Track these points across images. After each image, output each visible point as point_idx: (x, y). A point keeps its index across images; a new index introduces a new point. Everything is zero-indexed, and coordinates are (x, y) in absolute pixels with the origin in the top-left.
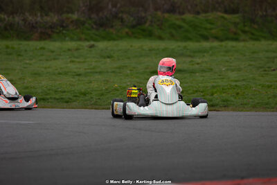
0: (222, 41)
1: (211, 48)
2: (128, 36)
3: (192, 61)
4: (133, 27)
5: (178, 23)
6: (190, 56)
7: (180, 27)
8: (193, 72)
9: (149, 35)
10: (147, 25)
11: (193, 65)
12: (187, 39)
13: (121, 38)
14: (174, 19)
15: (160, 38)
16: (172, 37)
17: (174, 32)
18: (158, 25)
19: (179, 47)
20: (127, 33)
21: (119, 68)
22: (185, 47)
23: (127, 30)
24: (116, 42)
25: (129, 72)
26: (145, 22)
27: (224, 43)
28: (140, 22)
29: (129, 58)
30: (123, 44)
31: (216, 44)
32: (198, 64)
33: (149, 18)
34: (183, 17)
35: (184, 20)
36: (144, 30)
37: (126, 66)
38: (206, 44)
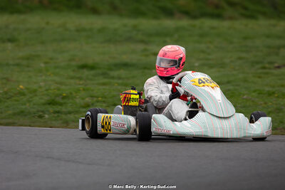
0: (195, 17)
1: (177, 29)
3: (145, 50)
6: (142, 42)
11: (147, 56)
19: (125, 26)
21: (28, 59)
22: (135, 27)
25: (42, 65)
27: (197, 22)
29: (43, 43)
30: (35, 20)
31: (185, 22)
37: (38, 56)
38: (169, 23)
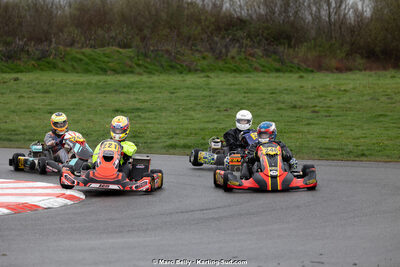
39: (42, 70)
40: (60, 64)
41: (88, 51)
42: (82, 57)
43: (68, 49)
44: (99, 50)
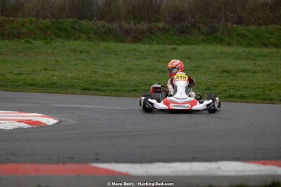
2: (203, 41)
4: (208, 34)
5: (244, 32)
7: (245, 36)
8: (255, 72)
9: (221, 41)
10: (219, 33)
12: (250, 45)
13: (197, 43)
14: (241, 29)
15: (229, 44)
16: (239, 43)
17: (240, 39)
18: (228, 34)
20: (202, 39)
23: (203, 37)
24: (193, 46)
26: (218, 31)
28: (214, 30)
32: (259, 65)
33: (221, 28)
34: (248, 27)
35: (248, 30)
36: (216, 37)
39: (209, 43)
40: (227, 39)
41: (253, 28)
42: (247, 33)
43: (235, 26)
44: (263, 28)
